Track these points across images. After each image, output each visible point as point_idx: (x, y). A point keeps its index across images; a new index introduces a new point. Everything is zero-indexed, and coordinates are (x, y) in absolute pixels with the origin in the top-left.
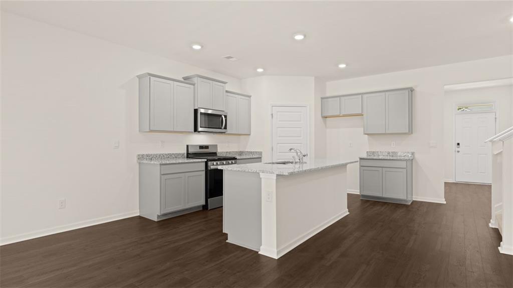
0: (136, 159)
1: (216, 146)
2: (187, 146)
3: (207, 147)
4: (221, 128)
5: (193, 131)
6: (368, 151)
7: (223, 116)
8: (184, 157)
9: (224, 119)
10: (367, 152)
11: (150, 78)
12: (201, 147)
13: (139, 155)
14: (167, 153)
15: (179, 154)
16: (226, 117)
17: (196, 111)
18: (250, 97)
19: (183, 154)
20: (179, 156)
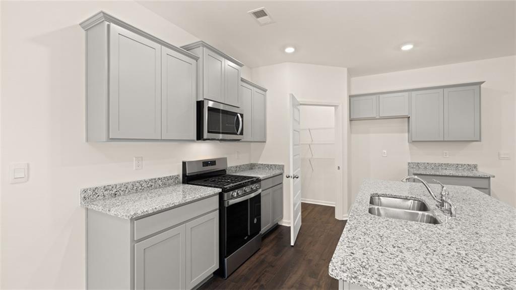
0: (78, 199)
1: (224, 160)
2: (184, 164)
3: (213, 163)
4: (236, 134)
5: (195, 138)
6: (410, 161)
7: (239, 115)
8: (179, 183)
9: (240, 119)
10: (409, 163)
11: (109, 26)
12: (206, 163)
13: (85, 191)
14: (147, 178)
15: (168, 178)
16: (242, 116)
17: (200, 105)
18: (265, 91)
19: (177, 177)
20: (170, 182)
